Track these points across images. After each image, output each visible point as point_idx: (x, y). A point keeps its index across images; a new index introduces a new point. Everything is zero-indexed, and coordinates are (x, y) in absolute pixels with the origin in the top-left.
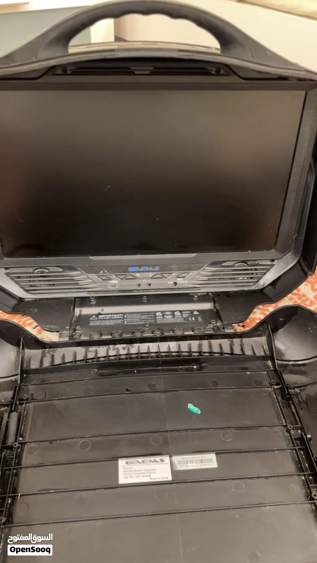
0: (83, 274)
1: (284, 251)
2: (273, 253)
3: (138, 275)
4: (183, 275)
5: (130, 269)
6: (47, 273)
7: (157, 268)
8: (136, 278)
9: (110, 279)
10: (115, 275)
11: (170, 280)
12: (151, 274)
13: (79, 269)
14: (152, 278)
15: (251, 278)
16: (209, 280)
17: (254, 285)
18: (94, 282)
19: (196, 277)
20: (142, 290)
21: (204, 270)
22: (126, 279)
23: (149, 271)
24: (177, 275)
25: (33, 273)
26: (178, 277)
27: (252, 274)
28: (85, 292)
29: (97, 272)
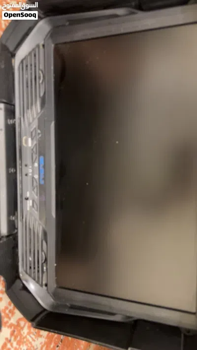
0: (37, 114)
1: (55, 295)
2: (53, 285)
3: (36, 165)
4: (35, 206)
5: (42, 158)
6: (39, 81)
7: (42, 182)
8: (33, 163)
9: (32, 139)
10: (36, 144)
11: (31, 194)
12: (36, 177)
13: (43, 111)
14: (33, 178)
15: (30, 268)
16: (30, 229)
17: (24, 271)
18: (30, 124)
19: (33, 218)
20: (21, 169)
21: (39, 224)
22: (32, 154)
23: (39, 175)
24: (36, 200)
25: (39, 69)
26: (33, 201)
27: (34, 268)
28: (20, 115)
29: (39, 127)
